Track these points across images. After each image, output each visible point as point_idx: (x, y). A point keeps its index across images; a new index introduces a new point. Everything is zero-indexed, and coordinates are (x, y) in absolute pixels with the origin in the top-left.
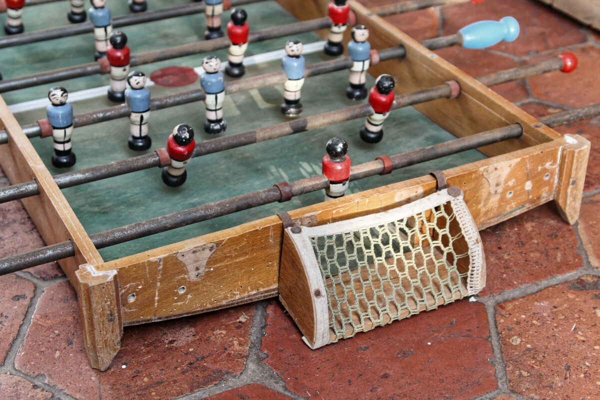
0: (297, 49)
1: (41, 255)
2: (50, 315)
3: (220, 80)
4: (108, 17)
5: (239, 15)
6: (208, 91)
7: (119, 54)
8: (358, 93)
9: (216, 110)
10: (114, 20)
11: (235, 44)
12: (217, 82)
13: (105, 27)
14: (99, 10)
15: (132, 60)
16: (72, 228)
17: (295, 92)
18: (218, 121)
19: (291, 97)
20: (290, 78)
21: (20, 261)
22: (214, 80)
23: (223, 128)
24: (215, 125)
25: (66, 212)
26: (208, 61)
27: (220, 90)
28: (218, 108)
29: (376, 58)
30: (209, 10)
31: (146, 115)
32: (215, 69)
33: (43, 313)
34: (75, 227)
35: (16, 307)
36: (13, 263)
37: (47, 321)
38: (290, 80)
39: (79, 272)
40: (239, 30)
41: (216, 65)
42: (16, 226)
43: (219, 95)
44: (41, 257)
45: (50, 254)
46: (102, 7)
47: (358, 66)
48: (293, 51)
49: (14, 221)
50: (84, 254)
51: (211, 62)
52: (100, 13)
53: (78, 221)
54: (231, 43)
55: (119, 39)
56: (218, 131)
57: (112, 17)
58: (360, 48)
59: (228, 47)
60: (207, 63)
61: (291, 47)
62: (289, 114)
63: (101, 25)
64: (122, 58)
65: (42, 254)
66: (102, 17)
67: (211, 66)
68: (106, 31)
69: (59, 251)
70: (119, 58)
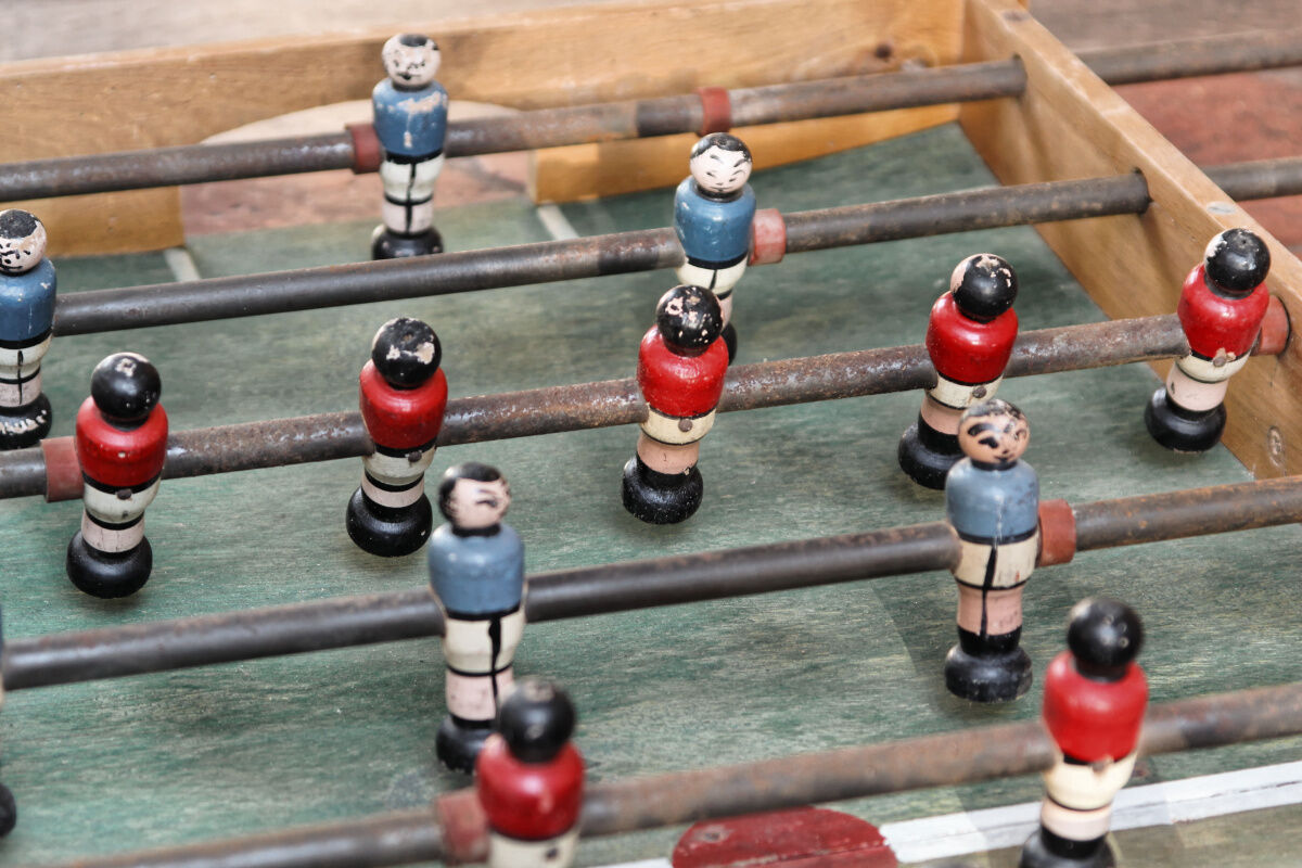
4: (510, 575)
5: (1108, 635)
7: (532, 784)
10: (537, 583)
11: (1072, 759)
13: (495, 620)
14: (477, 540)
15: (593, 810)
30: (973, 562)
40: (1097, 700)
46: (491, 531)
52: (479, 556)
54: (1059, 757)
55: (537, 721)
57: (530, 573)
59: (1042, 766)
63: (477, 609)
64: (546, 805)
66: (484, 574)
68: (495, 634)
70: (531, 803)
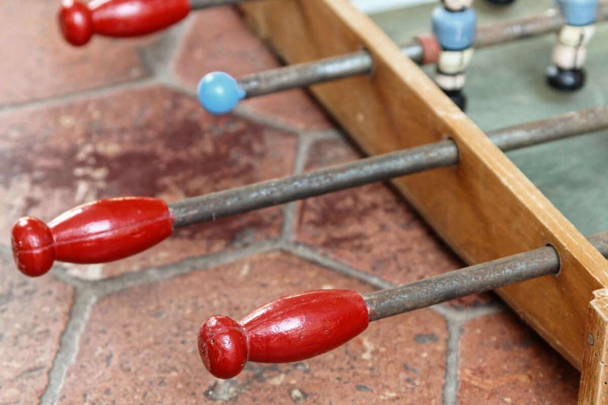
1: (508, 271)
2: (488, 371)
16: (554, 225)
21: (476, 279)
25: (534, 197)
31: (589, 32)
33: (474, 367)
34: (559, 225)
35: (425, 355)
36: (465, 281)
37: (486, 381)
39: (597, 303)
42: (380, 214)
44: (509, 273)
45: (522, 269)
49: (374, 206)
50: (593, 272)
53: (559, 214)
65: (509, 268)
69: (536, 264)
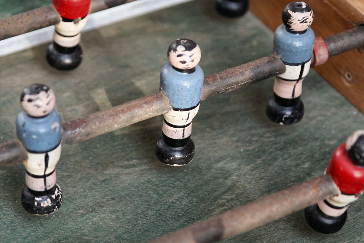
0: (191, 59)
3: (55, 129)
6: (32, 149)
8: (288, 113)
9: (44, 176)
12: (48, 133)
17: (184, 127)
18: (48, 193)
19: (176, 134)
20: (176, 106)
22: (42, 130)
23: (57, 202)
24: (43, 200)
26: (32, 97)
27: (53, 146)
28: (47, 173)
29: (323, 55)
32: (45, 112)
38: (175, 109)
41: (48, 104)
43: (50, 154)
47: (292, 72)
48: (184, 62)
51: (38, 99)
56: (49, 210)
58: (298, 43)
60: (30, 101)
61: (179, 56)
62: (172, 162)
67: (38, 107)
